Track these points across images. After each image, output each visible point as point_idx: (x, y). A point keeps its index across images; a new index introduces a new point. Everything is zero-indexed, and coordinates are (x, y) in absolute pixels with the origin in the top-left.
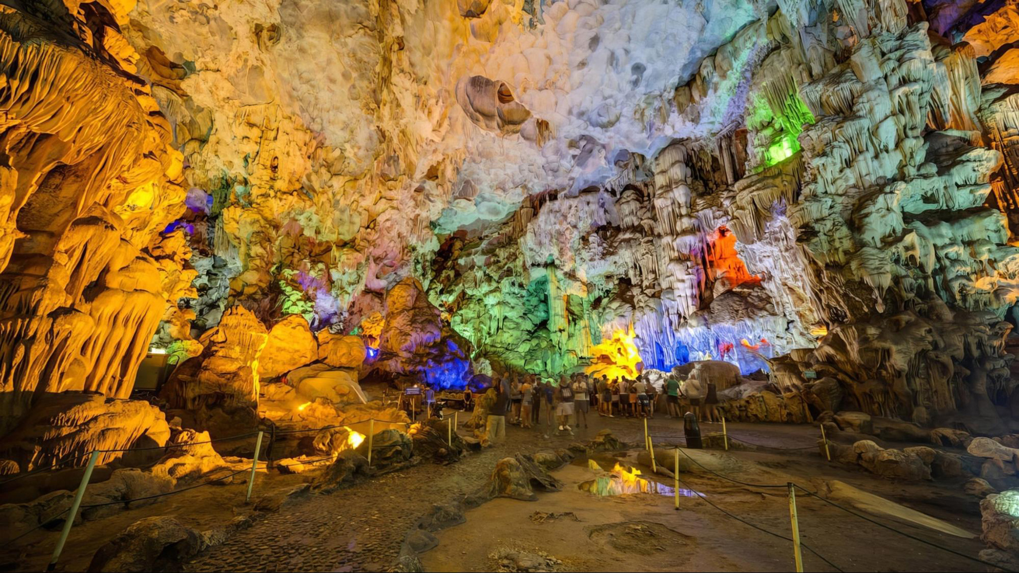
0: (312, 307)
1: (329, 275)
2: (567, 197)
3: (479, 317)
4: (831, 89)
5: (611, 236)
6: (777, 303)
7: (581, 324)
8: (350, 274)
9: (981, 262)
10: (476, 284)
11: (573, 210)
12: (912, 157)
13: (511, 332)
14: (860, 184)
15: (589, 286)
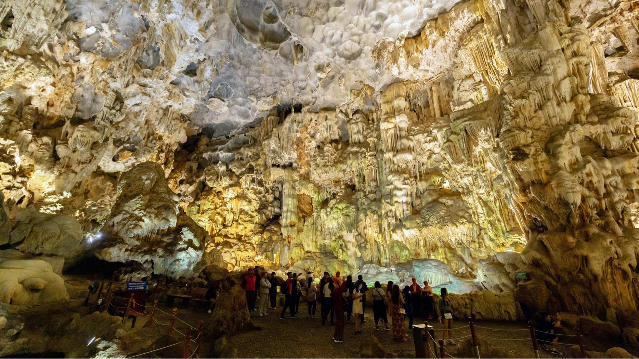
0: (23, 183)
1: (55, 151)
2: (310, 112)
3: (216, 208)
4: (525, 53)
5: (341, 148)
6: (474, 213)
7: (310, 220)
8: (82, 153)
9: (632, 190)
10: (218, 177)
11: (313, 123)
12: (582, 108)
13: (246, 224)
14: (549, 123)
15: (319, 188)
